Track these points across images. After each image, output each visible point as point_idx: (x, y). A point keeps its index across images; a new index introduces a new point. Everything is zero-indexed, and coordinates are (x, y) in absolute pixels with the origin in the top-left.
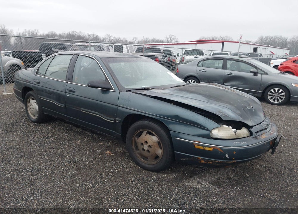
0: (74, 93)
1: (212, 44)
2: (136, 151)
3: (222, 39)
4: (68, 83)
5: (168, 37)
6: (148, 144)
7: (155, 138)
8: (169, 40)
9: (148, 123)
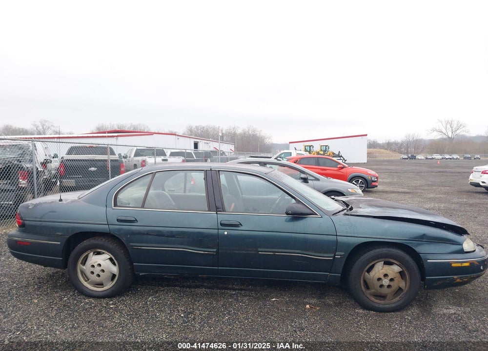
0: (239, 228)
1: (140, 136)
2: (368, 292)
3: (135, 128)
4: (217, 214)
5: (39, 124)
6: (390, 278)
7: (396, 268)
8: (41, 127)
9: (389, 251)
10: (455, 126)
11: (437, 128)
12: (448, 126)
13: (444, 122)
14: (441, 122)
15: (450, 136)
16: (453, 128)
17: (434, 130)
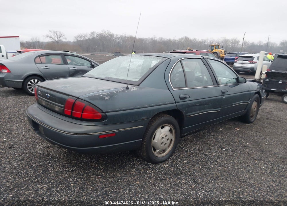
0: (227, 94)
4: (218, 86)
10: (59, 34)
11: (49, 35)
12: (55, 34)
13: (52, 32)
14: (51, 31)
15: (57, 40)
16: (58, 36)
17: (47, 36)
